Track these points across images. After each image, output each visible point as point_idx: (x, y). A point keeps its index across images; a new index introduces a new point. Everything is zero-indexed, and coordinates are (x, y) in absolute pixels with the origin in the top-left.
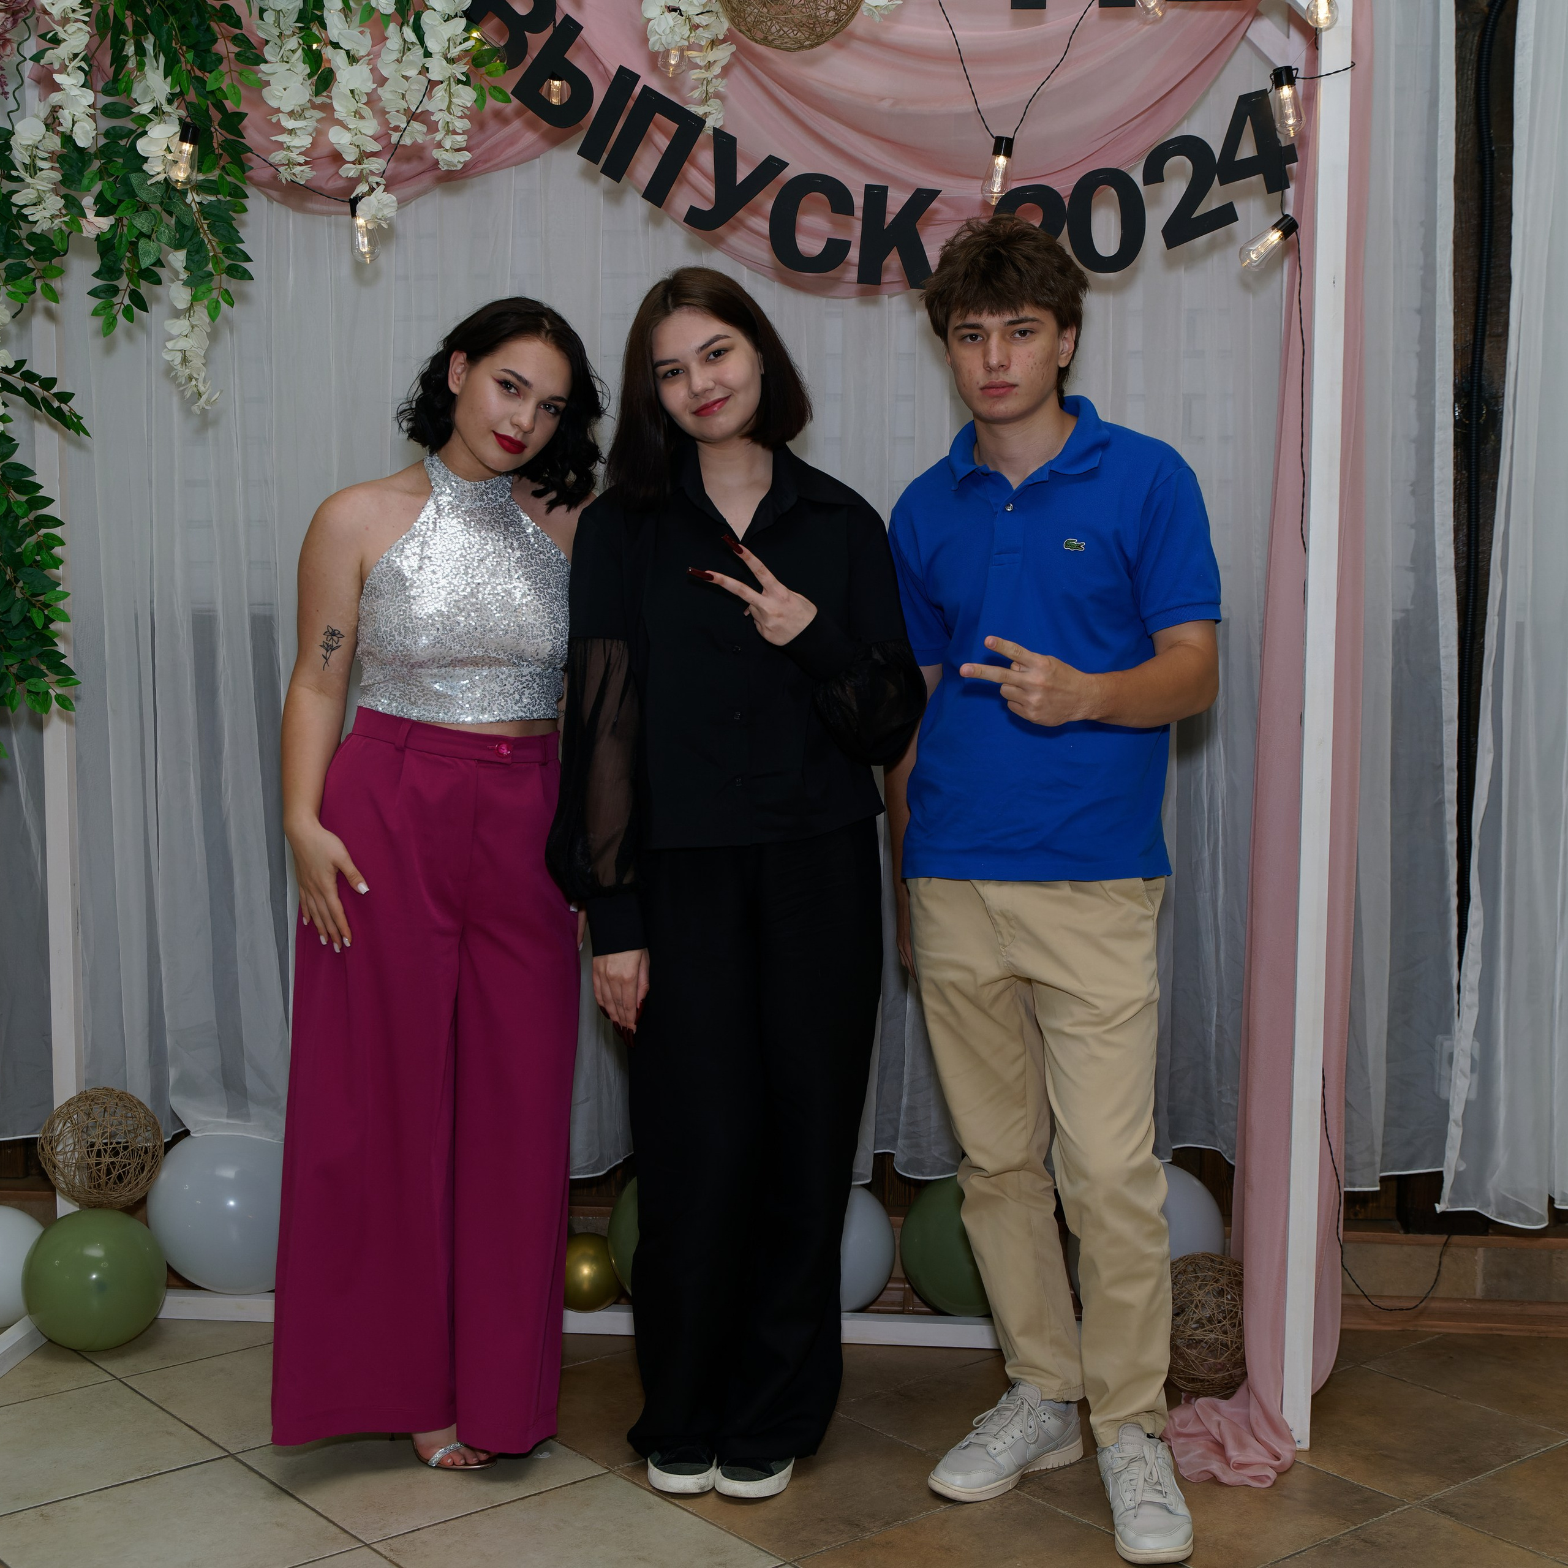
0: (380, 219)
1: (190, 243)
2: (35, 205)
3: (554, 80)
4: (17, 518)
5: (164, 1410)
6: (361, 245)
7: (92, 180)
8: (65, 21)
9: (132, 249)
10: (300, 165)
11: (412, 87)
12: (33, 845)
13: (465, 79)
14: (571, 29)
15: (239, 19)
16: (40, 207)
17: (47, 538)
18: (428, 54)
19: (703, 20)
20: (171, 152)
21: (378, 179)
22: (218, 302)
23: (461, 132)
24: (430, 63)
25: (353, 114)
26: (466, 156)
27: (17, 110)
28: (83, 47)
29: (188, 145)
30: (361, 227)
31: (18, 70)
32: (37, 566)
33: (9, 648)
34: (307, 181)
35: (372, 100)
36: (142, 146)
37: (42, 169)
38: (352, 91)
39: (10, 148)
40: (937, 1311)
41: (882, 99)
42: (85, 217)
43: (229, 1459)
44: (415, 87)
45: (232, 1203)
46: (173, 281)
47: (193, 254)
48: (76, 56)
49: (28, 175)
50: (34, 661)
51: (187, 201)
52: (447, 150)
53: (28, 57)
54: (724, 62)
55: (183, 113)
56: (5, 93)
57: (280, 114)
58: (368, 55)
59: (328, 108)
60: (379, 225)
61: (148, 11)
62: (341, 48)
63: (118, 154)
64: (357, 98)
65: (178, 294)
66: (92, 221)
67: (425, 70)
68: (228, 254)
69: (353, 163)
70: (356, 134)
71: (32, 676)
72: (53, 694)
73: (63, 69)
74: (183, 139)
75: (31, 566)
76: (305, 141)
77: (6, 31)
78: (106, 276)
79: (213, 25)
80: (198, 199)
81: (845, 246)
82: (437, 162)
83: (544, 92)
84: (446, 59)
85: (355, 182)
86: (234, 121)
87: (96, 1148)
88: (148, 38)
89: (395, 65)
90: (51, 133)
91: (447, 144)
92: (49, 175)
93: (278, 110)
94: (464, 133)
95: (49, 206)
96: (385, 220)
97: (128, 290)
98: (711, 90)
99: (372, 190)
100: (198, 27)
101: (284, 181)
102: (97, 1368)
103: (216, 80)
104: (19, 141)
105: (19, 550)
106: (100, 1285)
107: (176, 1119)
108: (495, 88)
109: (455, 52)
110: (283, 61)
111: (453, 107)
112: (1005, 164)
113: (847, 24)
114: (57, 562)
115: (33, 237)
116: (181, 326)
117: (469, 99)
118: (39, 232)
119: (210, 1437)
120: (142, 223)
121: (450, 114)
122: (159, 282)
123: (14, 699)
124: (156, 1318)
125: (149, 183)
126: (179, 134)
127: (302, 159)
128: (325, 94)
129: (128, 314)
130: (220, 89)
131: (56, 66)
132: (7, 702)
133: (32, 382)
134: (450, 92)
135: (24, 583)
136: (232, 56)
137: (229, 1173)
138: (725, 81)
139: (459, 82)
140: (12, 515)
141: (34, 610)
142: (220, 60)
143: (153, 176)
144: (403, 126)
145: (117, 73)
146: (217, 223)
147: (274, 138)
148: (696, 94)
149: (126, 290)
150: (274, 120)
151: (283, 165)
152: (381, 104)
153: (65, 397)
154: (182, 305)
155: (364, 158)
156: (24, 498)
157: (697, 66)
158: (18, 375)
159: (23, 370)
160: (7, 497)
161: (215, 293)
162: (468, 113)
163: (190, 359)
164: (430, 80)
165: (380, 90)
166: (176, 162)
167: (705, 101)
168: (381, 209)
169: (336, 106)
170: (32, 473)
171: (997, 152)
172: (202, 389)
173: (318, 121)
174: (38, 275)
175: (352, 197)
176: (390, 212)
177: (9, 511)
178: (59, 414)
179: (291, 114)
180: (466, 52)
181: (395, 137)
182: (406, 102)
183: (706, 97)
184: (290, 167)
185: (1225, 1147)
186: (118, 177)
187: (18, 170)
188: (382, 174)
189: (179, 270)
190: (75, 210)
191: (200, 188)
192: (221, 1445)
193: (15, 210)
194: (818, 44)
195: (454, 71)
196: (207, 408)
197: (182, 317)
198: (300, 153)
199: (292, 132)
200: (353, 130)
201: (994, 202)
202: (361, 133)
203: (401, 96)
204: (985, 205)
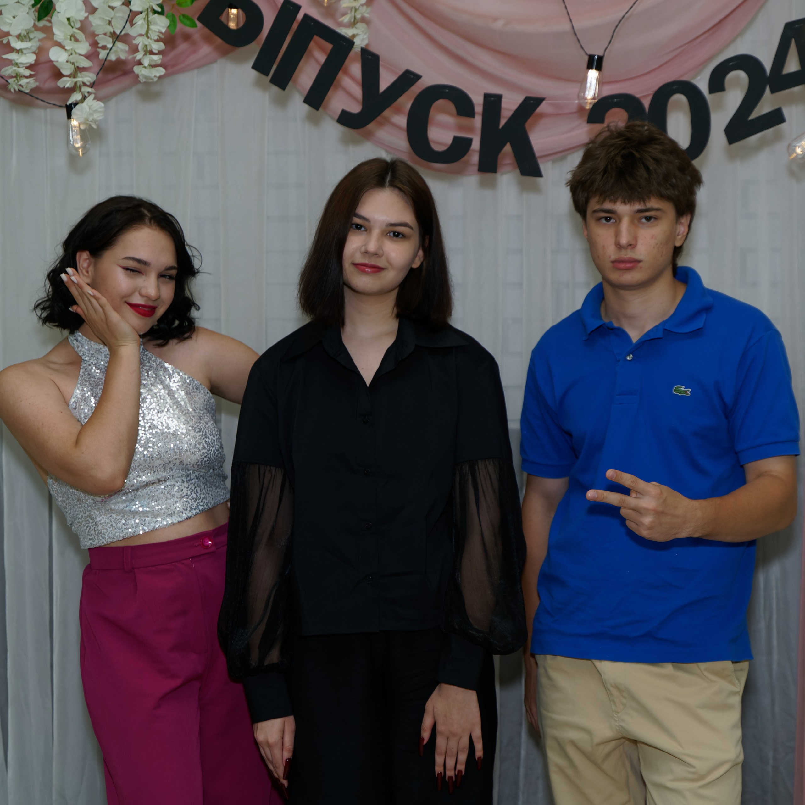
0: (91, 121)
3: (232, 8)
6: (74, 141)
10: (26, 77)
11: (117, 16)
13: (159, 10)
21: (89, 89)
23: (156, 52)
25: (69, 37)
26: (161, 71)
30: (75, 127)
34: (32, 90)
35: (85, 26)
41: (495, 19)
44: (119, 15)
52: (145, 67)
57: (10, 38)
59: (48, 31)
60: (90, 126)
64: (72, 24)
69: (69, 76)
70: (72, 54)
76: (31, 59)
81: (469, 141)
82: (137, 76)
83: (223, 18)
91: (146, 62)
93: (8, 34)
94: (160, 53)
96: (95, 122)
98: (359, 16)
99: (84, 98)
101: (12, 90)
108: (184, 16)
111: (150, 32)
112: (597, 76)
117: (164, 25)
121: (148, 38)
127: (27, 73)
128: (46, 19)
134: (148, 21)
138: (369, 9)
139: (155, 12)
144: (110, 45)
147: (5, 56)
148: (346, 19)
150: (5, 42)
151: (12, 77)
152: (92, 29)
155: (78, 72)
162: (162, 37)
164: (131, 11)
165: (91, 18)
167: (353, 24)
168: (91, 114)
169: (55, 30)
171: (590, 67)
173: (40, 40)
175: (68, 104)
179: (19, 37)
181: (103, 54)
182: (112, 26)
183: (354, 21)
184: (17, 79)
188: (92, 85)
195: (151, 4)
198: (27, 68)
199: (20, 51)
200: (69, 50)
201: (588, 107)
202: (76, 53)
203: (108, 22)
204: (581, 109)
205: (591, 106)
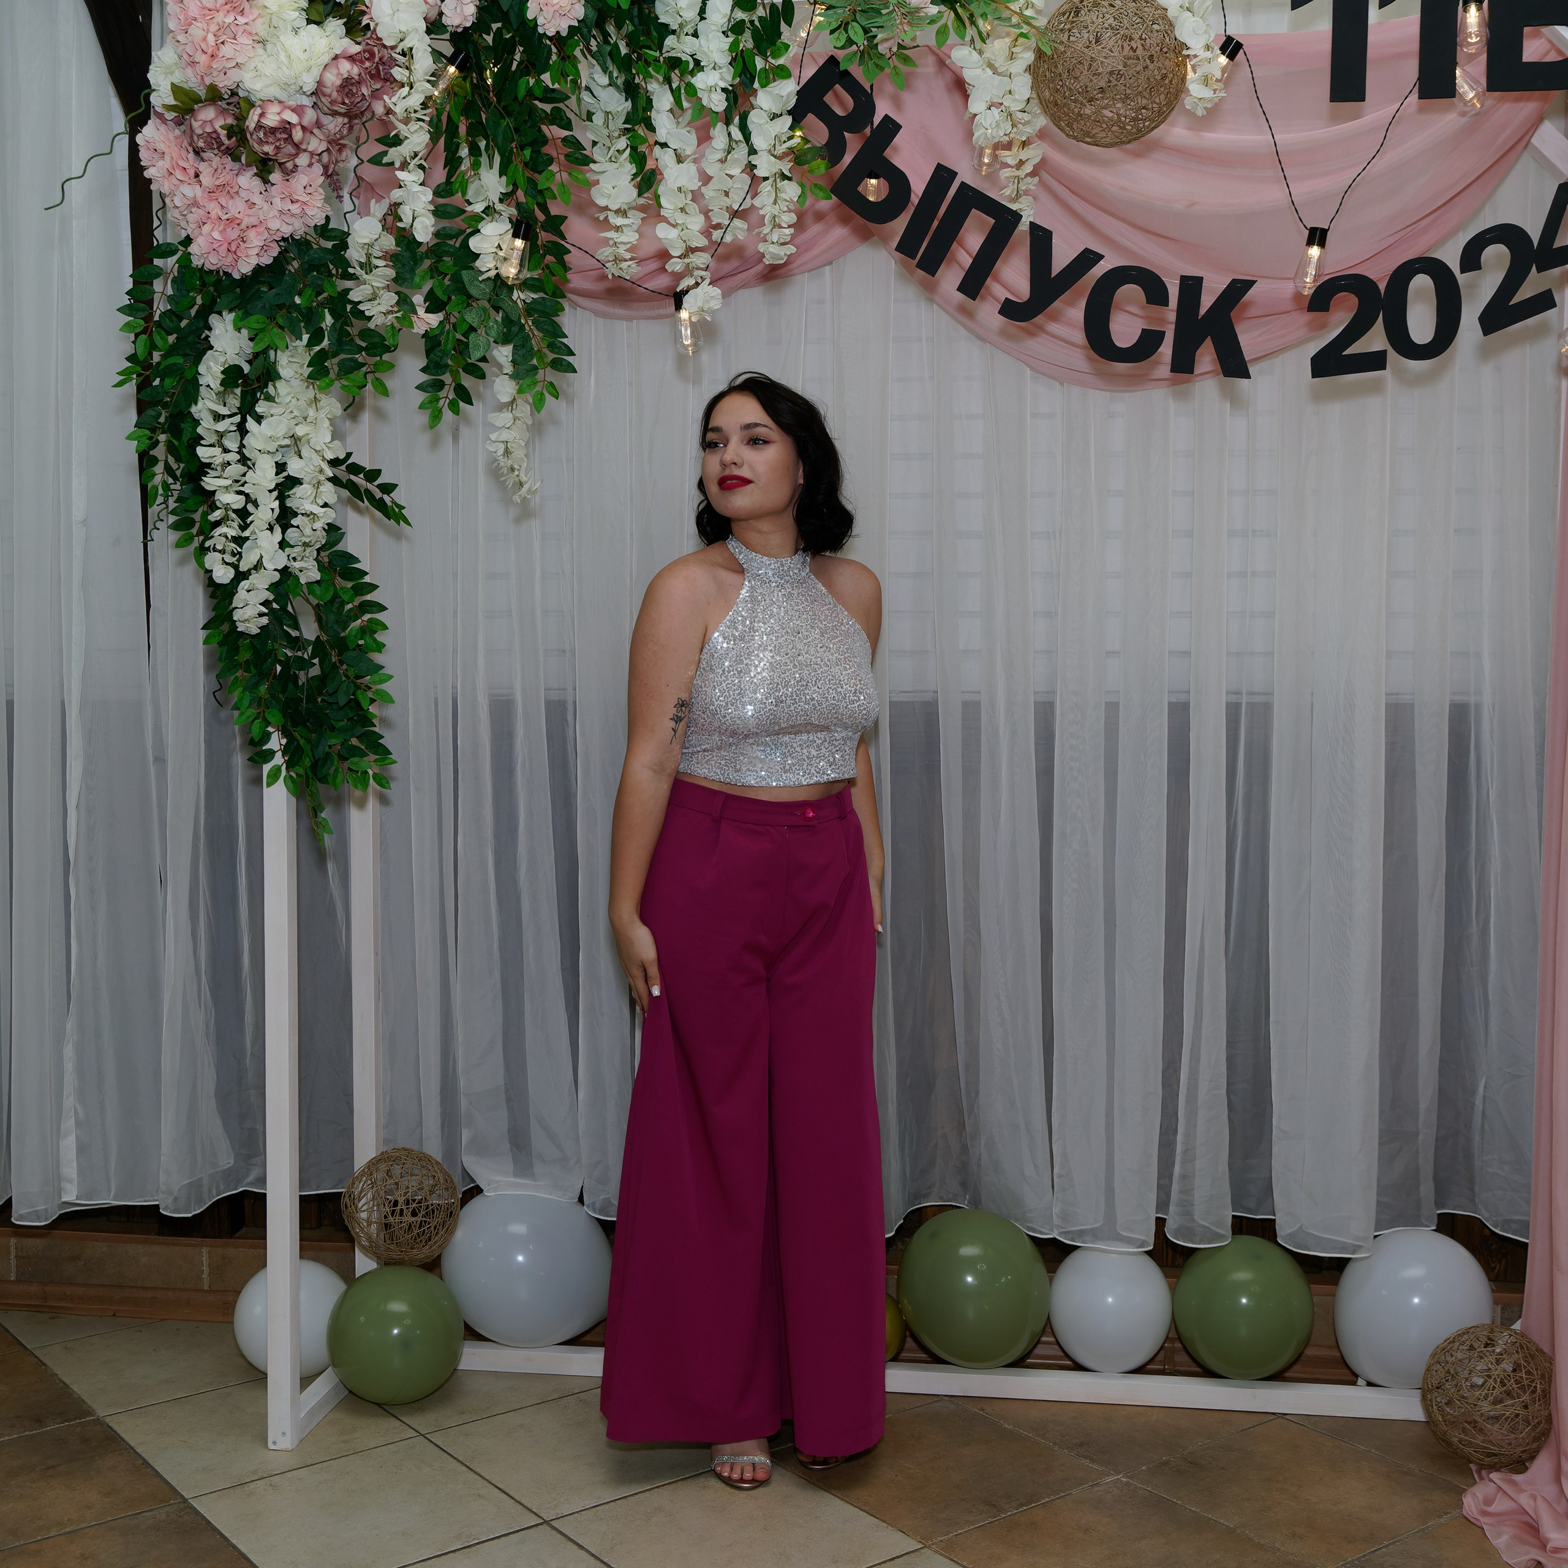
0: (705, 312)
1: (517, 338)
2: (370, 300)
3: (871, 178)
4: (343, 603)
5: (472, 1470)
6: (684, 338)
7: (423, 278)
8: (406, 121)
9: (458, 345)
10: (626, 260)
11: (735, 186)
12: (338, 915)
13: (789, 175)
14: (890, 128)
15: (569, 122)
16: (376, 302)
17: (370, 622)
18: (753, 151)
19: (1026, 117)
20: (501, 250)
21: (703, 273)
22: (542, 394)
23: (787, 226)
24: (755, 160)
25: (680, 210)
27: (354, 210)
28: (424, 145)
29: (520, 241)
30: (685, 320)
31: (355, 172)
32: (360, 649)
33: (333, 729)
34: (632, 276)
35: (696, 196)
36: (474, 243)
37: (377, 267)
38: (680, 189)
39: (344, 246)
40: (1208, 1373)
41: (1177, 201)
42: (417, 314)
43: (545, 1526)
44: (739, 184)
45: (520, 1258)
46: (497, 376)
47: (519, 348)
48: (416, 155)
49: (363, 272)
50: (354, 741)
51: (513, 297)
52: (773, 243)
53: (365, 158)
54: (1036, 160)
55: (514, 211)
56: (340, 197)
57: (608, 212)
58: (694, 153)
59: (654, 206)
60: (703, 318)
61: (484, 116)
62: (669, 147)
63: (447, 254)
64: (684, 194)
65: (503, 388)
66: (422, 316)
67: (751, 167)
68: (552, 347)
69: (679, 257)
70: (683, 230)
71: (354, 756)
72: (371, 772)
73: (404, 166)
74: (516, 235)
75: (354, 649)
76: (630, 237)
77: (342, 138)
78: (433, 370)
79: (544, 127)
80: (522, 296)
81: (1161, 335)
82: (762, 257)
83: (860, 189)
84: (773, 155)
85: (679, 277)
86: (555, 224)
87: (399, 1207)
88: (480, 141)
89: (719, 165)
90: (385, 233)
91: (773, 238)
92: (384, 273)
93: (606, 208)
94: (790, 226)
95: (384, 302)
96: (710, 313)
97: (454, 384)
98: (1022, 188)
99: (697, 284)
100: (531, 127)
101: (610, 277)
102: (400, 1423)
103: (548, 179)
104: (356, 239)
105: (343, 634)
106: (405, 1342)
107: (467, 1176)
108: (816, 185)
109: (781, 149)
110: (611, 161)
111: (779, 201)
112: (1319, 254)
113: (1165, 118)
114: (380, 647)
115: (366, 333)
116: (506, 418)
117: (795, 193)
118: (373, 327)
119: (522, 1501)
120: (472, 318)
121: (777, 208)
122: (482, 376)
123: (337, 777)
124: (455, 1369)
125: (480, 279)
126: (512, 231)
127: (628, 256)
128: (646, 195)
129: (454, 407)
130: (548, 189)
131: (397, 165)
132: (330, 780)
133: (356, 475)
134: (776, 187)
135: (347, 665)
136: (562, 157)
137: (519, 1229)
138: (1037, 179)
139: (784, 177)
140: (338, 600)
141: (359, 692)
142: (550, 161)
143: (482, 273)
144: (727, 223)
145: (450, 175)
146: (541, 319)
147: (603, 235)
148: (1007, 192)
149: (451, 385)
150: (601, 218)
151: (609, 261)
152: (705, 202)
153: (388, 488)
154: (505, 399)
155: (691, 253)
156: (350, 584)
157: (1007, 165)
158: (343, 467)
159: (349, 462)
160: (333, 584)
161: (538, 388)
162: (793, 208)
163: (512, 450)
164: (753, 177)
165: (705, 188)
166: (505, 259)
167: (1015, 200)
168: (708, 301)
169: (663, 203)
170: (357, 560)
171: (1310, 243)
172: (524, 478)
173: (642, 220)
174: (369, 370)
175: (676, 292)
176: (716, 304)
177: (336, 596)
178: (380, 505)
179: (617, 212)
180: (791, 150)
181: (717, 235)
182: (729, 199)
183: (1017, 195)
184: (616, 263)
185: (1487, 1215)
186: (446, 275)
187: (354, 268)
188: (707, 269)
189: (503, 364)
190: (406, 307)
191: (525, 285)
192: (535, 1510)
193: (349, 307)
194: (1135, 139)
195: (780, 167)
196: (530, 497)
197: (504, 410)
198: (626, 250)
199: (620, 229)
200: (680, 225)
201: (1308, 292)
202: (687, 228)
203: (724, 194)
204: (1298, 296)
205: (1312, 291)
